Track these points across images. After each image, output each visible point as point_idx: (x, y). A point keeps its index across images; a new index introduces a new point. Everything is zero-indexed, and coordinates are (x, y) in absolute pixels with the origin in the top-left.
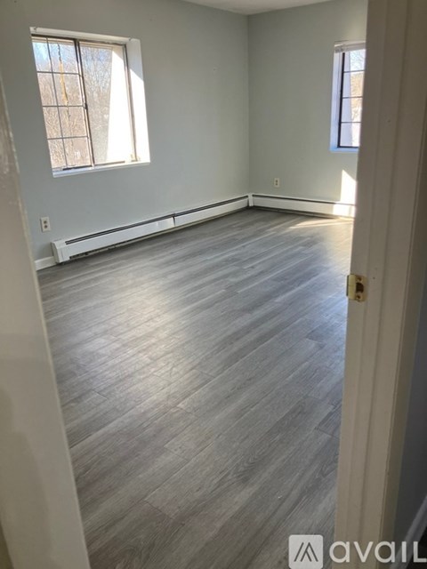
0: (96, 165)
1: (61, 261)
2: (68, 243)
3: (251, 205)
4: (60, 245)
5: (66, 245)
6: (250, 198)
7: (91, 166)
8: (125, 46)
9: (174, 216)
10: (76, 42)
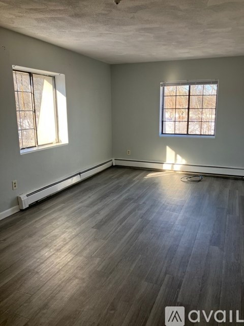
0: (38, 146)
1: (24, 208)
2: (28, 195)
3: (114, 164)
4: (23, 197)
5: (27, 198)
6: (114, 161)
7: (35, 146)
8: (54, 77)
9: (80, 174)
10: (31, 74)
